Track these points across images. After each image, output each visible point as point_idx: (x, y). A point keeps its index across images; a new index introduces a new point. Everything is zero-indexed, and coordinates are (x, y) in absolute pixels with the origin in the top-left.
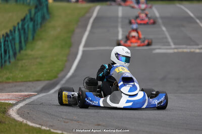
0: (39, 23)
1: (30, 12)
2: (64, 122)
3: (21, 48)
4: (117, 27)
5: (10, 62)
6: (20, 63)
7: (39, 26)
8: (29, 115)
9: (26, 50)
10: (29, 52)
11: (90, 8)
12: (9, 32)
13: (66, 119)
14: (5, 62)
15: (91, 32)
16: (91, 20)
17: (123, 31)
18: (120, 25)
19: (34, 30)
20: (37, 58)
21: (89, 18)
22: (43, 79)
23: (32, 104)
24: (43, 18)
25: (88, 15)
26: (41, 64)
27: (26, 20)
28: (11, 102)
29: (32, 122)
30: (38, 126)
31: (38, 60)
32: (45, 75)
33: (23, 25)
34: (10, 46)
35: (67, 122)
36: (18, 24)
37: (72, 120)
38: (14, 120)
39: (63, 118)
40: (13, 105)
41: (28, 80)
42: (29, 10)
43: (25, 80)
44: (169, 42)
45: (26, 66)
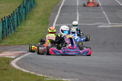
1: (23, 3)
2: (45, 69)
3: (18, 25)
4: (76, 12)
5: (11, 33)
6: (17, 34)
7: (29, 11)
8: (23, 65)
9: (21, 25)
10: (23, 27)
12: (10, 15)
13: (46, 67)
14: (8, 33)
15: (60, 14)
16: (60, 8)
17: (79, 14)
18: (77, 11)
19: (26, 14)
20: (28, 31)
21: (59, 6)
23: (25, 59)
24: (31, 6)
25: (58, 5)
26: (30, 34)
27: (21, 7)
28: (12, 57)
30: (28, 72)
31: (28, 32)
32: (33, 41)
33: (19, 11)
34: (11, 23)
35: (46, 70)
36: (16, 10)
37: (49, 68)
38: (14, 68)
39: (44, 67)
40: (13, 59)
41: (22, 44)
42: (22, 2)
43: (20, 44)
44: (107, 21)
45: (21, 35)
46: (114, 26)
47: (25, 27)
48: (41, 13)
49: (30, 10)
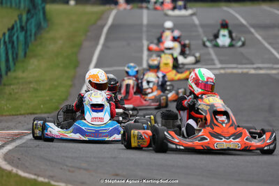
0: (33, 34)
1: (20, 19)
2: (69, 171)
4: (140, 39)
6: (7, 90)
7: (33, 37)
8: (20, 162)
9: (15, 71)
10: (19, 74)
11: (103, 13)
13: (72, 167)
15: (104, 45)
16: (105, 30)
18: (144, 36)
19: (26, 44)
20: (30, 83)
21: (103, 27)
22: (39, 111)
23: (24, 147)
24: (39, 27)
25: (100, 23)
26: (36, 90)
27: (15, 29)
29: (24, 172)
30: (33, 177)
31: (32, 86)
32: (42, 106)
33: (10, 37)
35: (73, 172)
36: (4, 34)
37: (80, 168)
39: (67, 166)
41: (18, 113)
42: (18, 16)
43: (14, 113)
44: (212, 60)
45: (17, 93)
46: (229, 71)
47: (25, 75)
48: (60, 42)
49: (35, 34)
